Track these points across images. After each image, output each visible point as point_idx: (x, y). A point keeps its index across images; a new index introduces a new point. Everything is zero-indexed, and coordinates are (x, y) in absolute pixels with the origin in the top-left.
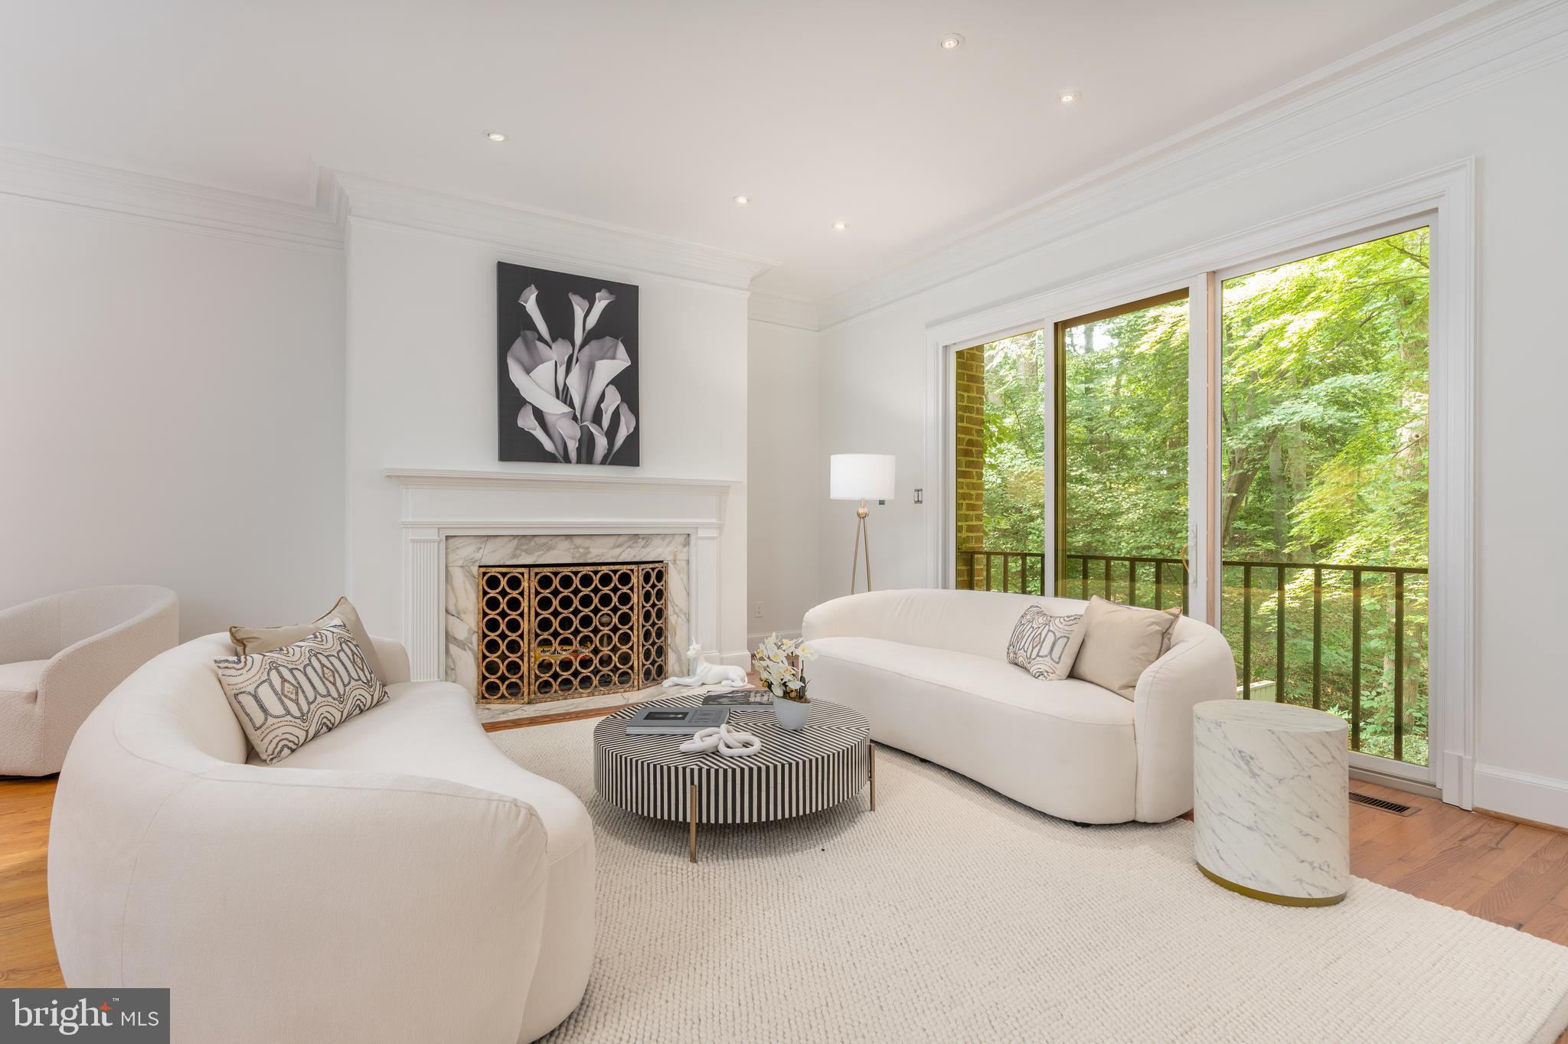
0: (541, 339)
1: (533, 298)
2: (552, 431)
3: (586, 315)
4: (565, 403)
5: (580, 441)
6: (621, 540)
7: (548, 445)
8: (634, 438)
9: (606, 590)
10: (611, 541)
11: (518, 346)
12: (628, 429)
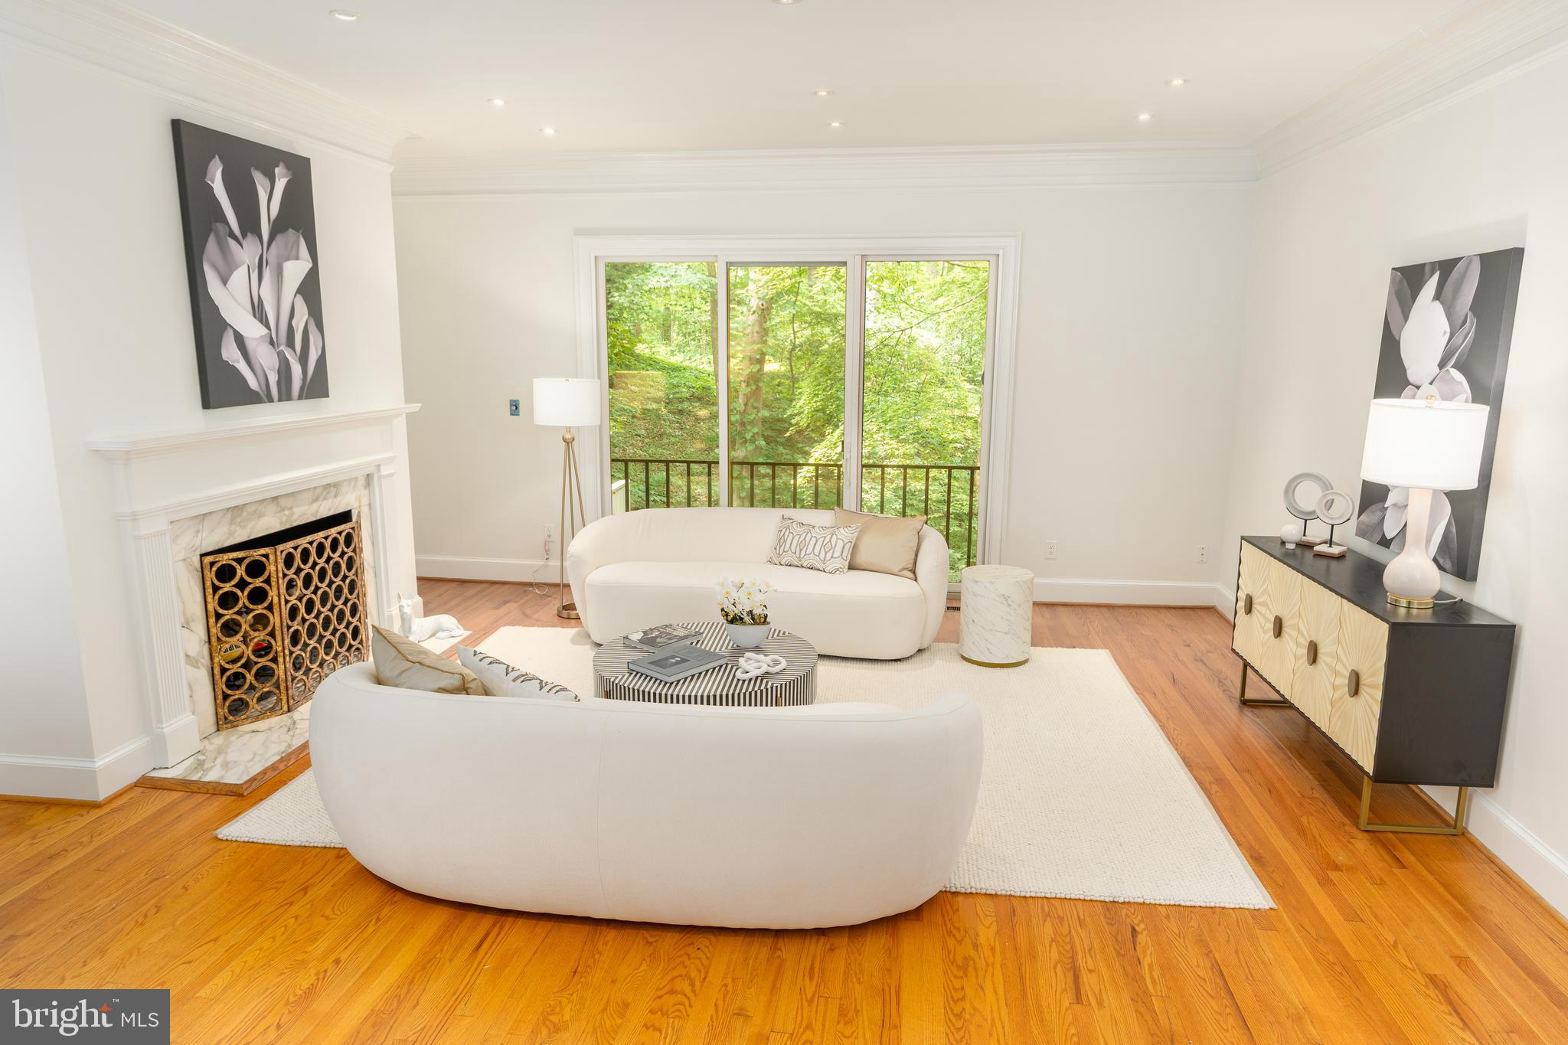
0: (232, 234)
1: (219, 176)
2: (253, 361)
3: (269, 199)
4: (261, 322)
5: (279, 372)
6: (317, 492)
7: (253, 383)
8: (322, 363)
9: (336, 557)
10: (310, 495)
11: (212, 246)
12: (317, 350)
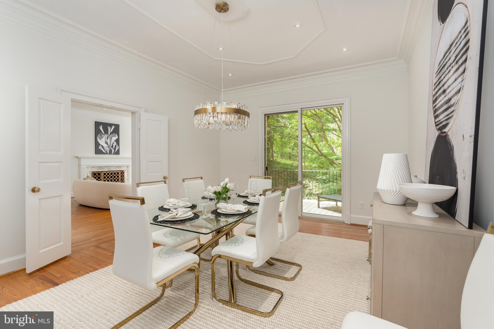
0: (103, 134)
1: (101, 127)
2: (105, 149)
3: (110, 130)
4: (107, 144)
5: (109, 151)
6: (116, 167)
7: (104, 151)
8: (119, 150)
9: (115, 175)
10: (115, 167)
11: (99, 135)
12: (118, 148)
